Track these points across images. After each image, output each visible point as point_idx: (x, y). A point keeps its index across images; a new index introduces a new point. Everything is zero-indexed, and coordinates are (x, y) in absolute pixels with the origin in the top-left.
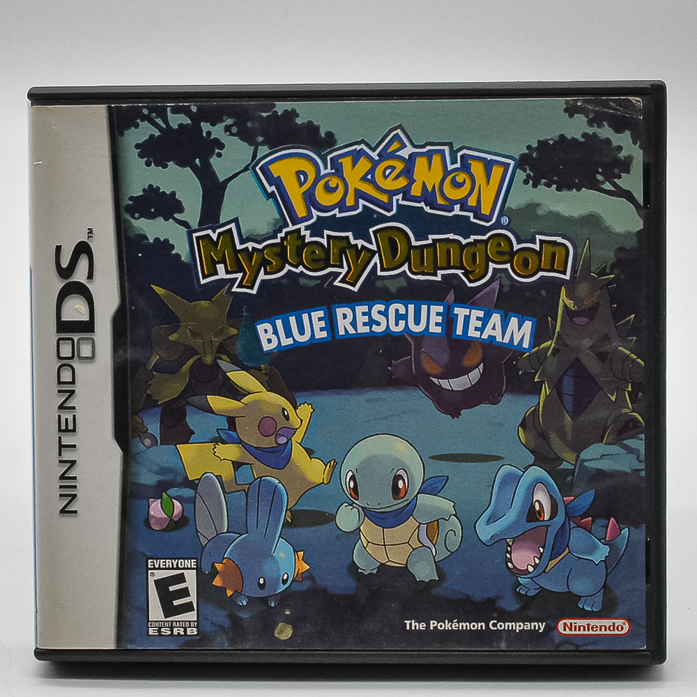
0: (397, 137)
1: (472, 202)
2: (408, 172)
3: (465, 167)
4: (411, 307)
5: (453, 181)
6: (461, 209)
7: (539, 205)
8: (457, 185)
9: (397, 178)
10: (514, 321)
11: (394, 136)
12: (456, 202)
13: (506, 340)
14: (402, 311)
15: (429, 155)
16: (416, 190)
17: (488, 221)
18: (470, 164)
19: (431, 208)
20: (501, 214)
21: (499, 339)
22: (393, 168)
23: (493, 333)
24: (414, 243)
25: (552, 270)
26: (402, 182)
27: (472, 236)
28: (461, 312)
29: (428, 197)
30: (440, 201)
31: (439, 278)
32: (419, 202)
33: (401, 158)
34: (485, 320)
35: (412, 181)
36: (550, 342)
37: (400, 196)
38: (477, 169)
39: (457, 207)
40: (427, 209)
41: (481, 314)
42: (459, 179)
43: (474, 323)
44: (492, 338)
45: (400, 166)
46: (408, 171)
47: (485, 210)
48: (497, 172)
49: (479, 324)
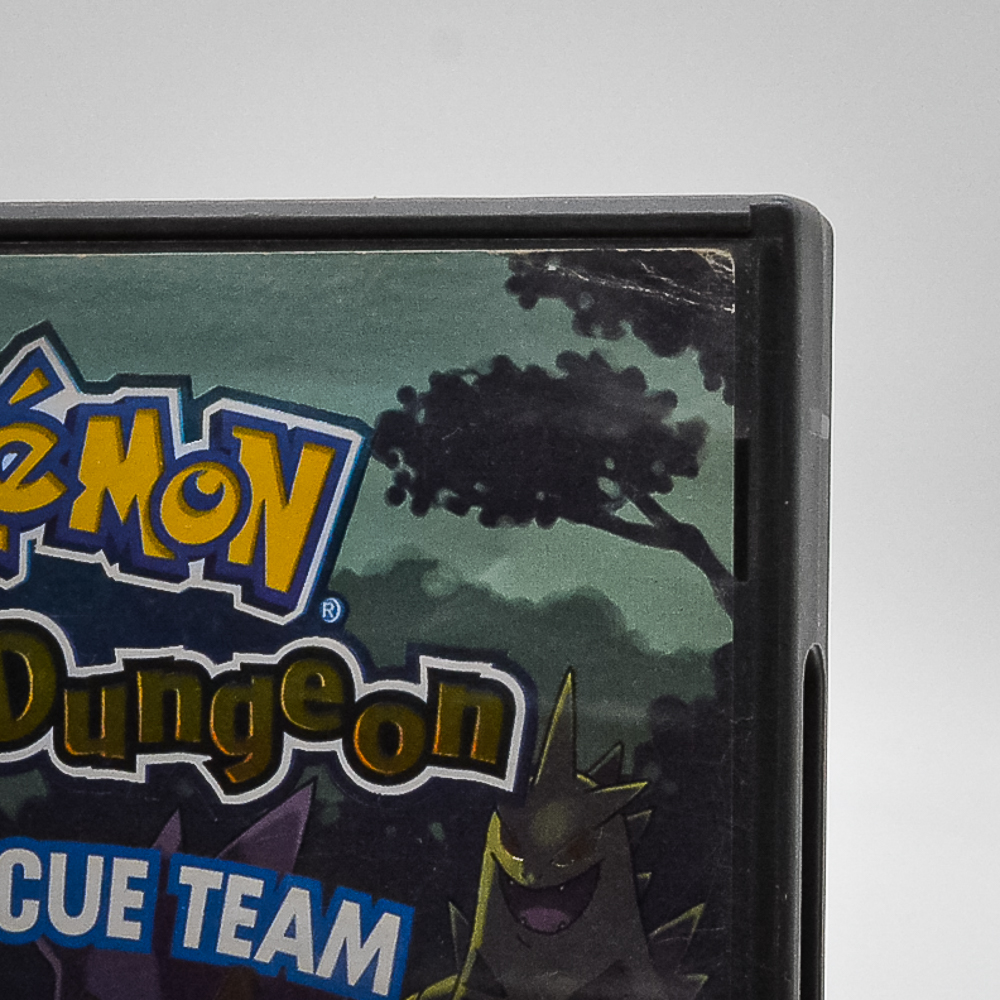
0: (36, 360)
1: (239, 552)
2: (64, 463)
3: (224, 452)
4: (59, 861)
5: (189, 490)
6: (209, 574)
7: (433, 565)
8: (198, 503)
9: (30, 478)
10: (349, 913)
11: (29, 355)
12: (194, 552)
13: (326, 970)
14: (33, 870)
15: (124, 414)
16: (84, 516)
17: (282, 611)
18: (239, 440)
19: (122, 569)
20: (321, 592)
21: (305, 965)
22: (22, 449)
23: (288, 947)
24: (74, 671)
25: (464, 763)
26: (46, 491)
27: (235, 655)
28: (198, 880)
29: (117, 537)
30: (150, 548)
31: (139, 777)
32: (92, 550)
33: (45, 422)
34: (266, 907)
35: (74, 489)
36: (450, 982)
37: (39, 533)
38: (256, 454)
39: (197, 567)
40: (113, 572)
41: (255, 887)
42: (207, 484)
43: (236, 915)
44: (285, 961)
45: (41, 445)
46: (65, 460)
47: (277, 579)
48: (312, 465)
49: (249, 917)
